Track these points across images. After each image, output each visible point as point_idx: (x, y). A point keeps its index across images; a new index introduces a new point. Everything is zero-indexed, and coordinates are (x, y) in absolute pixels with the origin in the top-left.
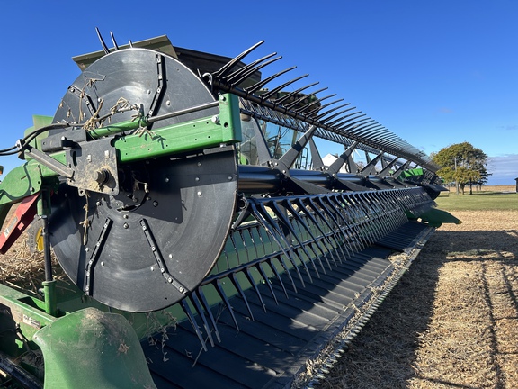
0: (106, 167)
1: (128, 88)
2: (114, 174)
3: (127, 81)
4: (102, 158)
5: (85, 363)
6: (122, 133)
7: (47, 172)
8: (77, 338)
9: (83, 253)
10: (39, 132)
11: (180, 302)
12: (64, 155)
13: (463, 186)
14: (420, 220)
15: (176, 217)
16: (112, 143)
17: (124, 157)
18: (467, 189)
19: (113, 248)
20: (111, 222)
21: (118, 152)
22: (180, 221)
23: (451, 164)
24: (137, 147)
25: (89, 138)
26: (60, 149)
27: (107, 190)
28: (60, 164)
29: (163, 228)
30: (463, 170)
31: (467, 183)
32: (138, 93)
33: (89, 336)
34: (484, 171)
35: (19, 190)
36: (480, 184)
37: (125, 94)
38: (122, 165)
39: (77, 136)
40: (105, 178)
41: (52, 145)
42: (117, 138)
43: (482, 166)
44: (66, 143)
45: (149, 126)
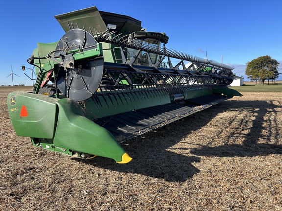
0: (71, 62)
1: (76, 40)
2: (73, 63)
3: (76, 38)
4: (70, 59)
5: (68, 108)
6: (74, 53)
7: (56, 63)
8: (66, 103)
9: (66, 86)
10: (53, 52)
11: (91, 97)
12: (60, 58)
13: (263, 80)
14: (223, 94)
15: (90, 75)
16: (73, 55)
17: (75, 59)
18: (266, 81)
19: (73, 85)
20: (73, 77)
21: (74, 58)
22: (91, 76)
23: (258, 68)
24: (79, 56)
25: (67, 54)
26: (59, 57)
27: (72, 67)
28: (59, 61)
29: (86, 78)
30: (264, 71)
31: (266, 79)
32: (79, 41)
33: (69, 103)
34: (276, 72)
35: (48, 68)
36: (274, 79)
37: (76, 42)
38: (75, 61)
39: (64, 53)
40: (71, 64)
41: (57, 56)
42: (74, 54)
43: (275, 69)
44: (61, 55)
45: (82, 51)
